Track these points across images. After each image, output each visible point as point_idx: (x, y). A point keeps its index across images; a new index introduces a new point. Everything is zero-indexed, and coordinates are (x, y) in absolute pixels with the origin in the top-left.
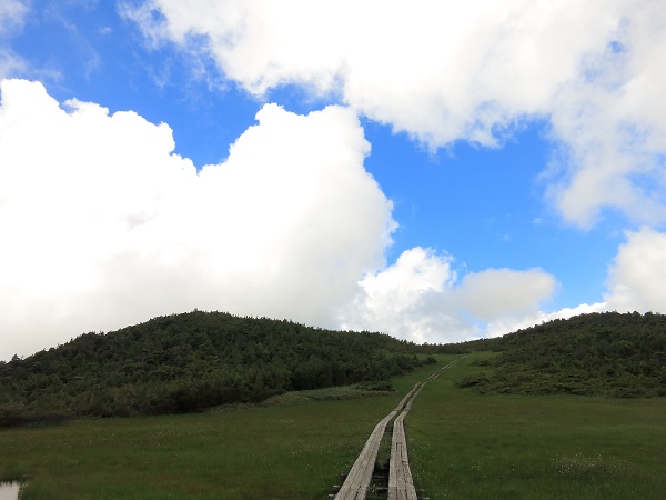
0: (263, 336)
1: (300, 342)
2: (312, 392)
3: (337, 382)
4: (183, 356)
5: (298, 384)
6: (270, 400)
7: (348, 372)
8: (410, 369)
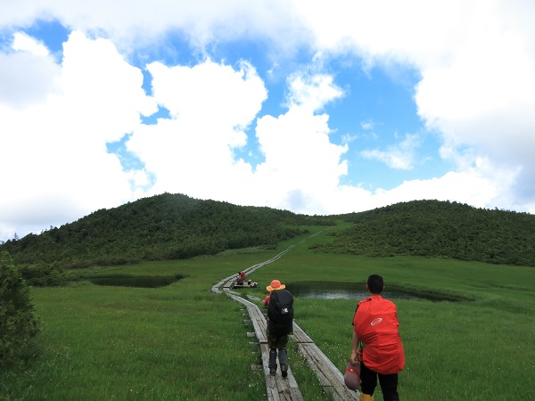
0: (211, 214)
1: (233, 218)
2: (238, 250)
3: (251, 245)
4: (168, 227)
5: (231, 246)
6: (219, 254)
7: (257, 239)
8: (292, 237)
